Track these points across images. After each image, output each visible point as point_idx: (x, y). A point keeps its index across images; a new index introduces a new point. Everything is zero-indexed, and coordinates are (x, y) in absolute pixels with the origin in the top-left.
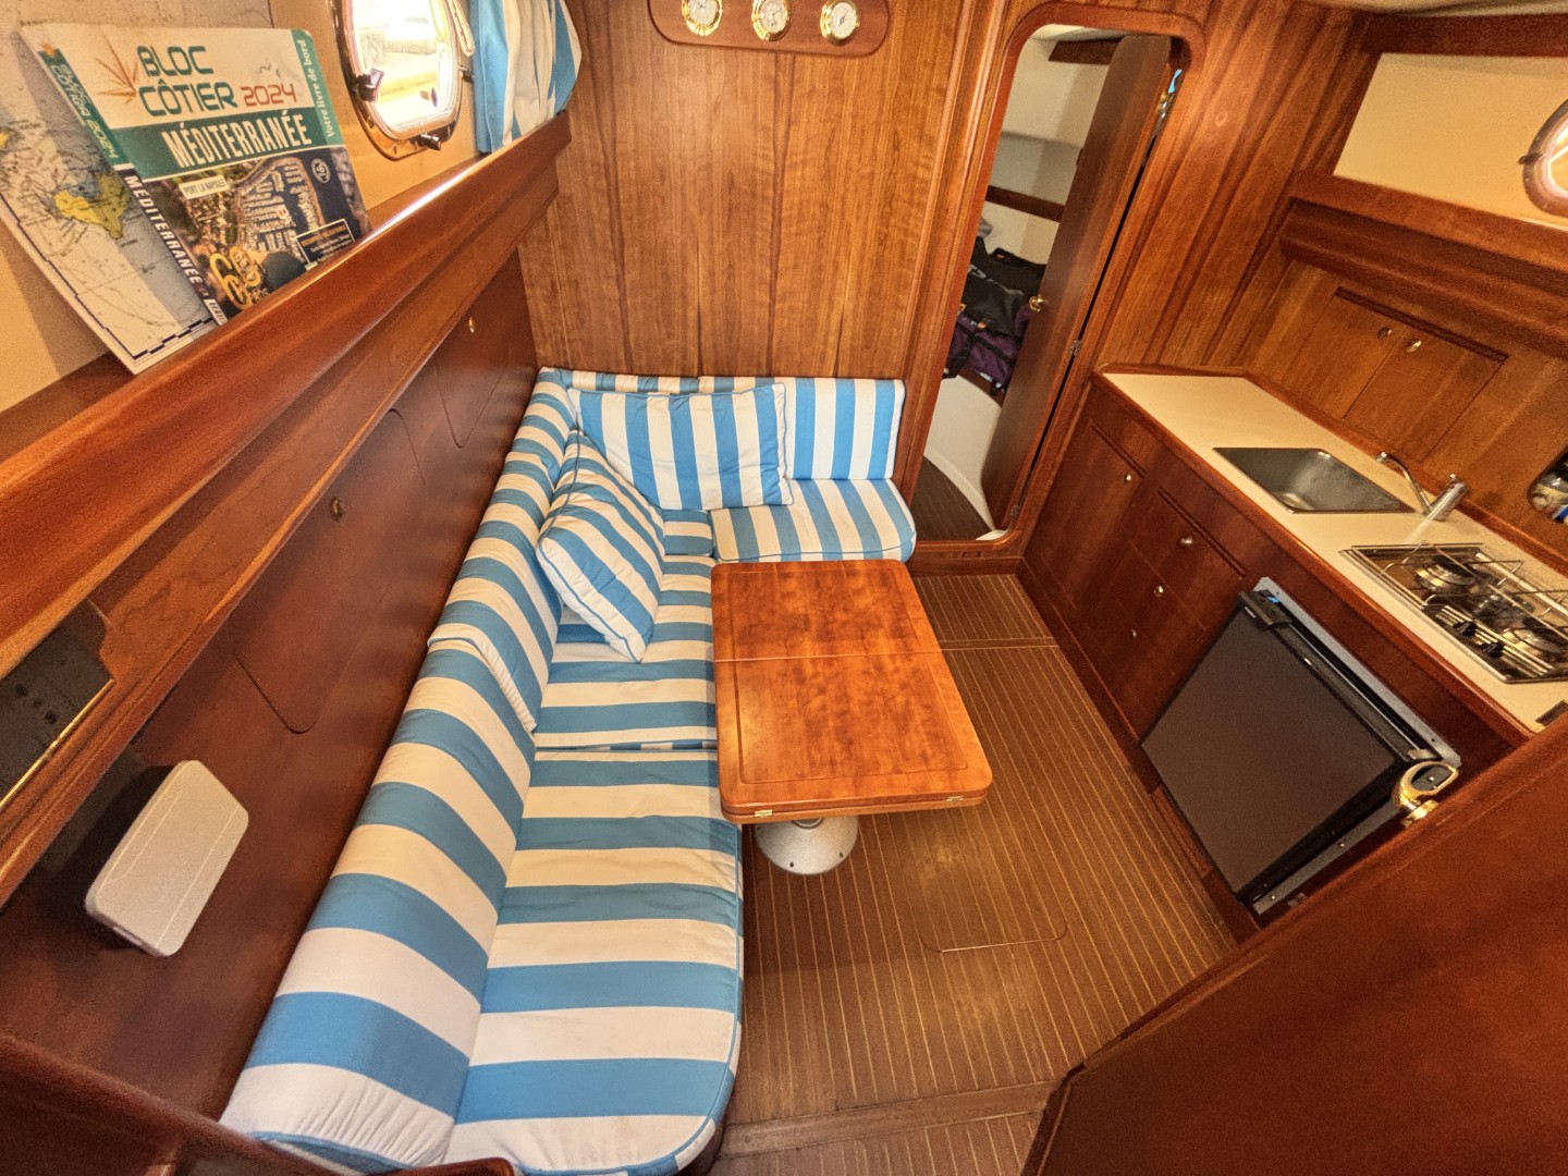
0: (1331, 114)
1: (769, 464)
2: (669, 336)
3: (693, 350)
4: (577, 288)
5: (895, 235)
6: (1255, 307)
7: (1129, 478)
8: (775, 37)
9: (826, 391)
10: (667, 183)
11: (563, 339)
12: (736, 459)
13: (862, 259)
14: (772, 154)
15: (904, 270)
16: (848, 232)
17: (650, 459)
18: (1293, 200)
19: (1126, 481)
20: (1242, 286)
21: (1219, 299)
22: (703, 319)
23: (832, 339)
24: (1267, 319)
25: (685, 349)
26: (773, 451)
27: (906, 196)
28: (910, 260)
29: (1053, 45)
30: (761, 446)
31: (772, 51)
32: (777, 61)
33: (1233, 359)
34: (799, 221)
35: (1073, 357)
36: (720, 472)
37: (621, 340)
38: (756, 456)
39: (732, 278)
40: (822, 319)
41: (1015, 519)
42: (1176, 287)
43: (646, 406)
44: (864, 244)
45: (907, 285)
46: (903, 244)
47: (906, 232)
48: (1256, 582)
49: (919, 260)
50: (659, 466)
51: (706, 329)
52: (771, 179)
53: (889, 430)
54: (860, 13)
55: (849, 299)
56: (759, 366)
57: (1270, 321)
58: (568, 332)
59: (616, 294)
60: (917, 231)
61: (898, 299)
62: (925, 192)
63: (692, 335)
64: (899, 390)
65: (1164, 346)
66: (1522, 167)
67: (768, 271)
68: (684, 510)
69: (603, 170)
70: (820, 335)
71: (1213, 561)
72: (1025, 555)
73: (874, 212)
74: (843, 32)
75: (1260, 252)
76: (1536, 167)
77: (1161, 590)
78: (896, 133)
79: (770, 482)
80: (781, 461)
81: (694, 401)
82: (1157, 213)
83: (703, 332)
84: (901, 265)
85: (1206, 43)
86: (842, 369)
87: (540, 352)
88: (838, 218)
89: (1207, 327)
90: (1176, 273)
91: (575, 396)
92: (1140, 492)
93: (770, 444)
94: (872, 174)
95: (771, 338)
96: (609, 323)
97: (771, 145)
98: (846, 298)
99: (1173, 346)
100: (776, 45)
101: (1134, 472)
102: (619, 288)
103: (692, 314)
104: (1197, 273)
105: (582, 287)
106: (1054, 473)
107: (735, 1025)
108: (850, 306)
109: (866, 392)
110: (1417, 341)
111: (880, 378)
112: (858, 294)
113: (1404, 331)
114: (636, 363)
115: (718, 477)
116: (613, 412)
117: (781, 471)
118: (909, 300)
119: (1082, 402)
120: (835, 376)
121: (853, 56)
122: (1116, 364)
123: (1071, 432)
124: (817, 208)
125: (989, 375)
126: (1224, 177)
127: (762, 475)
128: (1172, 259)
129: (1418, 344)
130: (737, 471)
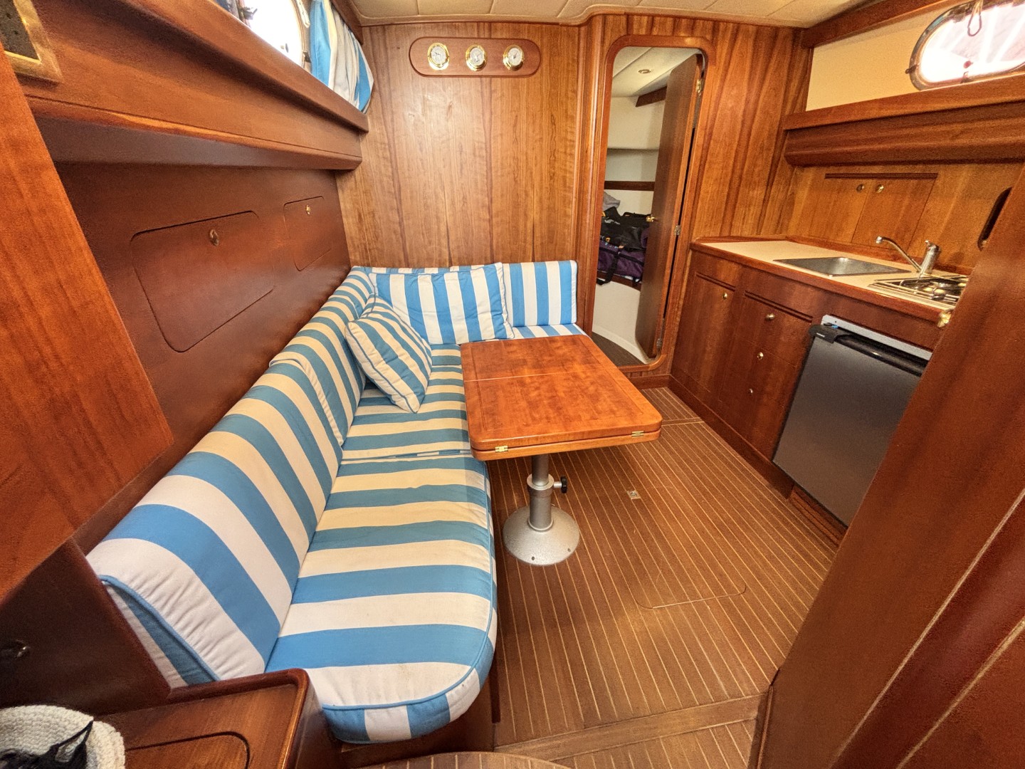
0: (795, 84)
1: (496, 311)
2: (430, 243)
3: (445, 251)
4: (374, 216)
5: (560, 173)
6: (781, 196)
7: (726, 295)
8: (481, 67)
9: (528, 269)
10: (424, 151)
11: (366, 249)
12: (475, 308)
13: (541, 188)
14: (483, 132)
15: (567, 194)
16: (531, 173)
17: (421, 311)
18: (787, 131)
19: (724, 298)
20: (769, 184)
21: (758, 193)
22: (450, 232)
23: (529, 239)
24: (790, 202)
25: (440, 251)
26: (498, 302)
27: (563, 150)
28: (569, 187)
29: (637, 98)
30: (490, 299)
31: (480, 76)
32: (481, 81)
33: (776, 230)
34: (502, 169)
35: (677, 236)
36: (466, 318)
37: (401, 247)
38: (488, 306)
39: (465, 204)
40: (521, 228)
41: (660, 350)
42: (730, 188)
43: (417, 280)
44: (541, 180)
45: (570, 202)
46: (564, 178)
47: (565, 171)
48: (820, 321)
49: (575, 186)
50: (426, 315)
51: (452, 238)
52: (484, 146)
53: (571, 290)
54: (525, 53)
55: (537, 213)
56: (486, 258)
57: (792, 204)
58: (369, 244)
59: (397, 218)
60: (571, 170)
61: (565, 212)
62: (573, 146)
63: (444, 242)
64: (573, 265)
65: (731, 225)
66: (908, 74)
67: (487, 199)
68: (444, 344)
69: (387, 147)
70: (521, 237)
71: (790, 321)
72: (671, 373)
73: (545, 160)
74: (516, 62)
75: (774, 164)
76: (916, 73)
77: (762, 355)
78: (552, 115)
79: (499, 322)
80: (504, 309)
81: (446, 276)
82: (709, 144)
83: (450, 240)
84: (565, 191)
85: (715, 50)
86: (537, 256)
87: (352, 257)
88: (525, 164)
89: (754, 210)
90: (729, 178)
91: (373, 277)
92: (735, 300)
93: (496, 298)
94: (541, 139)
95: (492, 240)
96: (394, 236)
97: (482, 127)
98: (535, 212)
99: (737, 223)
100: (480, 73)
101: (728, 291)
102: (399, 216)
103: (443, 229)
104: (741, 178)
105: (377, 216)
106: (679, 313)
107: (491, 611)
108: (537, 217)
109: (553, 268)
110: (880, 186)
111: (560, 259)
112: (542, 209)
113: (871, 183)
114: (410, 260)
115: (464, 321)
116: (397, 283)
117: (504, 316)
118: (572, 210)
119: (688, 264)
120: (533, 261)
121: (523, 76)
122: (705, 237)
123: (685, 284)
124: (512, 160)
125: (630, 275)
126: (743, 122)
127: (492, 318)
128: (724, 171)
129: (882, 188)
130: (477, 317)
